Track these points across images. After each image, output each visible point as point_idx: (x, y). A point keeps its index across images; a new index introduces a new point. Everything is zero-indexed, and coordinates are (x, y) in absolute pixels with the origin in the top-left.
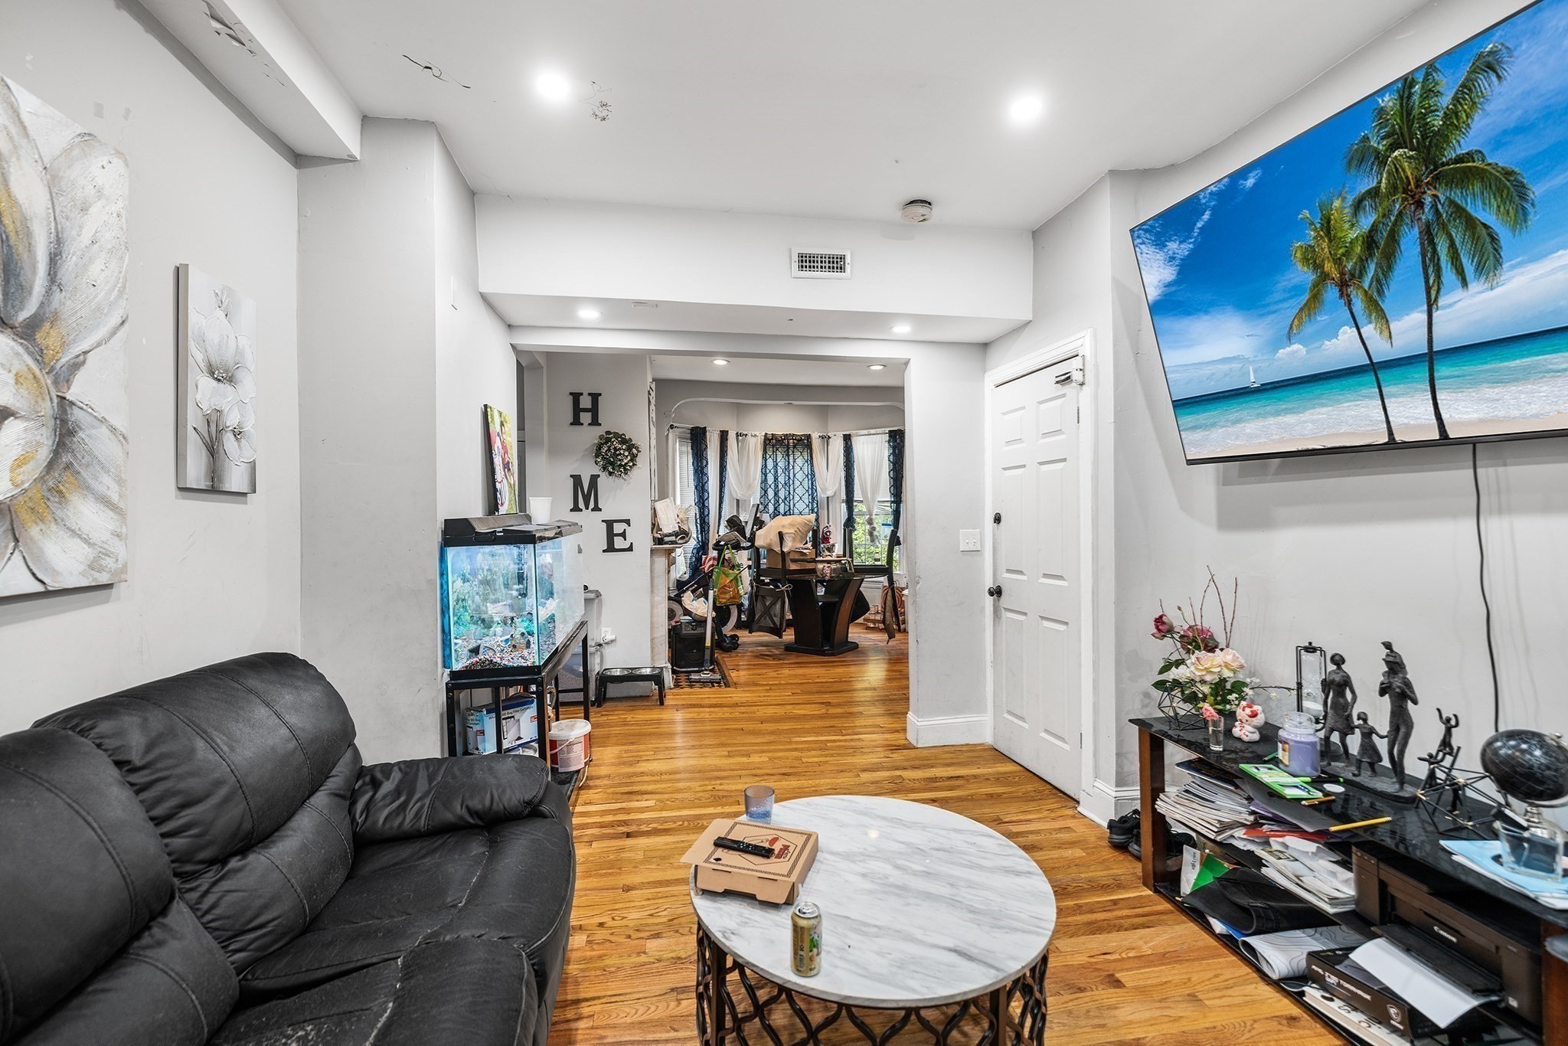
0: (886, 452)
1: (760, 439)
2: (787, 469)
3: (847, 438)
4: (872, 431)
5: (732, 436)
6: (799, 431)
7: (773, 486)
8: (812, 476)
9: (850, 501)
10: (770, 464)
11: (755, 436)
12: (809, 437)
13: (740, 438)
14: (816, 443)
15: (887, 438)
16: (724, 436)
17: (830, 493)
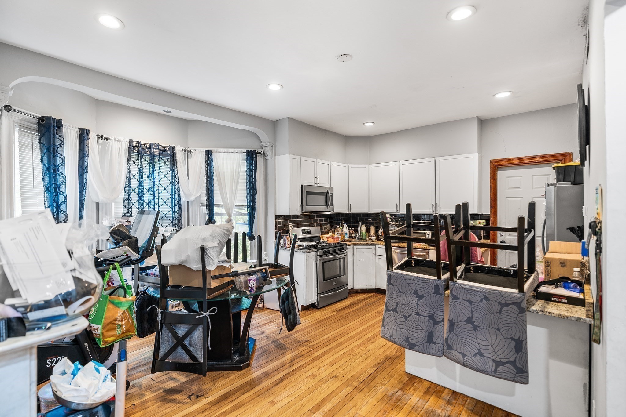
0: (243, 167)
1: (125, 145)
2: (151, 175)
3: (208, 153)
4: (231, 150)
5: (92, 136)
6: (164, 143)
7: (137, 190)
8: (174, 182)
9: (210, 205)
10: (134, 169)
11: (119, 141)
12: (173, 149)
13: (100, 140)
14: (180, 155)
15: (245, 157)
16: (83, 135)
17: (192, 198)
